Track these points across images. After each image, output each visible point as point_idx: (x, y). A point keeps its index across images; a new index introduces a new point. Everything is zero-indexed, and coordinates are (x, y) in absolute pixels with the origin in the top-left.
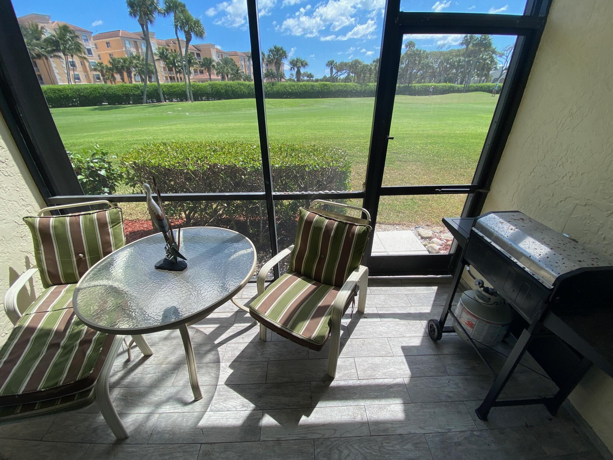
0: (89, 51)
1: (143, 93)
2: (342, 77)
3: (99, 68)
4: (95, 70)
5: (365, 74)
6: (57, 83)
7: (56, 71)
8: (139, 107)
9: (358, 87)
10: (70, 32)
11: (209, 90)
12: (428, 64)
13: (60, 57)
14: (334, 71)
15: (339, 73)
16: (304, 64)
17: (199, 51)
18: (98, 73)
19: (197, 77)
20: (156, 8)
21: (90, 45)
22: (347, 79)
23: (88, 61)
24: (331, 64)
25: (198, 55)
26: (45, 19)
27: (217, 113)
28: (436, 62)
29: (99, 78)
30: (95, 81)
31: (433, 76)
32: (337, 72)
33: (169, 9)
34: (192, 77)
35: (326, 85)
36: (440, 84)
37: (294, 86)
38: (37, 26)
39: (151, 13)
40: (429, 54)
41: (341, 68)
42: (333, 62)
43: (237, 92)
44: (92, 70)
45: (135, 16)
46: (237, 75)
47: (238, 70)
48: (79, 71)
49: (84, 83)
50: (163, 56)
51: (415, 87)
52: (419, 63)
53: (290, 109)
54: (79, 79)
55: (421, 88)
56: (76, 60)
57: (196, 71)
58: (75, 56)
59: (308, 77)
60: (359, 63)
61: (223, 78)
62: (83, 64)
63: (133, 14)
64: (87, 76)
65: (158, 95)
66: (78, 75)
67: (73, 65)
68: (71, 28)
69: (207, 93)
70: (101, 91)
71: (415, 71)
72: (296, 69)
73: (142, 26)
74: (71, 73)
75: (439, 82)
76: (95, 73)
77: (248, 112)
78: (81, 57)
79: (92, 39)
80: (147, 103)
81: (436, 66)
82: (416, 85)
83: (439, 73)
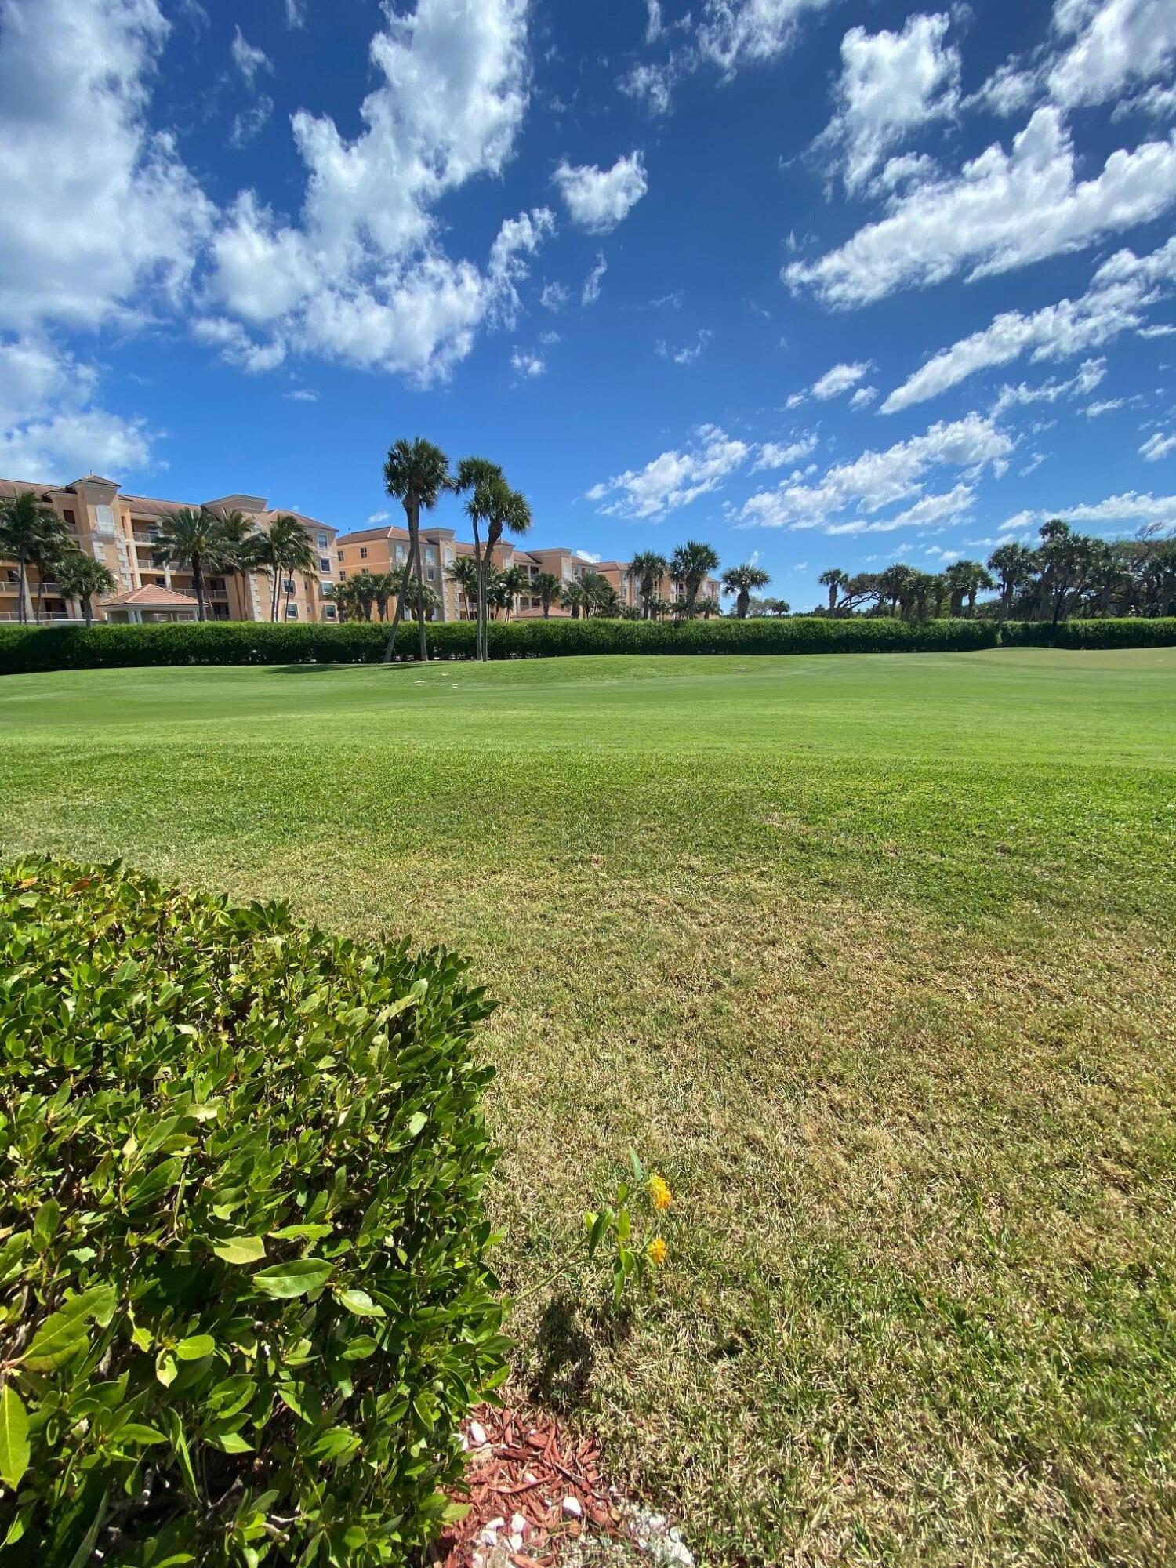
0: (325, 564)
1: (387, 640)
2: (865, 607)
3: (336, 595)
4: (328, 598)
5: (922, 597)
6: (253, 618)
7: (255, 598)
8: (372, 668)
9: (904, 628)
10: (299, 529)
11: (528, 635)
12: (1111, 570)
13: (268, 573)
14: (841, 594)
15: (854, 599)
16: (758, 579)
17: (537, 562)
18: (333, 604)
19: (526, 613)
20: (439, 477)
21: (329, 553)
22: (876, 612)
23: (317, 581)
24: (832, 579)
25: (534, 570)
26: (258, 505)
27: (523, 686)
28: (1136, 568)
29: (332, 614)
30: (324, 619)
31: (1130, 600)
32: (850, 598)
33: (465, 481)
34: (513, 613)
35: (813, 625)
36: (1157, 620)
37: (728, 626)
38: (240, 516)
39: (431, 486)
40: (1113, 548)
41: (859, 587)
42: (838, 573)
43: (588, 642)
44: (322, 598)
45: (399, 494)
46: (610, 606)
47: (613, 599)
48: (299, 600)
49: (302, 619)
50: (460, 573)
51: (1074, 626)
52: (1084, 569)
53: (703, 678)
54: (294, 613)
55: (1096, 629)
56: (298, 579)
57: (524, 602)
58: (296, 572)
59: (774, 609)
60: (907, 573)
61: (575, 614)
62: (308, 587)
63: (395, 488)
64: (311, 610)
65: (418, 645)
66: (294, 606)
67: (290, 588)
68: (299, 522)
69: (522, 644)
70: (305, 635)
71: (1072, 590)
72: (738, 591)
73: (409, 511)
74: (283, 602)
75: (1153, 615)
76: (327, 603)
77: (594, 684)
78: (307, 574)
79: (335, 543)
80: (393, 660)
81: (1137, 576)
82: (1078, 622)
83: (1148, 594)
